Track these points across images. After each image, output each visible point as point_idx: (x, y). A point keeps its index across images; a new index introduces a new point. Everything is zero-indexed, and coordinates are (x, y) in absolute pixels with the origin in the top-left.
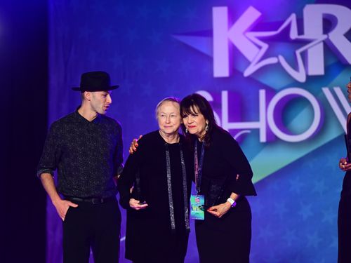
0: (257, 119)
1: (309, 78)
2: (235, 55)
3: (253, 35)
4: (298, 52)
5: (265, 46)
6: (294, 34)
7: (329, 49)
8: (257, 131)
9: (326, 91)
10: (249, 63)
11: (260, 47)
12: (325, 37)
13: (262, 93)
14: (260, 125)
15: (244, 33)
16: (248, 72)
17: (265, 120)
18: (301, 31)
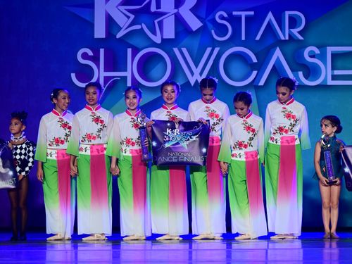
0: (126, 71)
1: (163, 40)
2: (110, 21)
3: (123, 8)
4: (156, 21)
5: (132, 17)
6: (153, 8)
7: (179, 20)
8: (126, 77)
9: (176, 50)
10: (120, 29)
11: (128, 17)
12: (176, 11)
13: (129, 51)
14: (128, 74)
15: (117, 7)
16: (119, 36)
17: (130, 71)
18: (158, 6)
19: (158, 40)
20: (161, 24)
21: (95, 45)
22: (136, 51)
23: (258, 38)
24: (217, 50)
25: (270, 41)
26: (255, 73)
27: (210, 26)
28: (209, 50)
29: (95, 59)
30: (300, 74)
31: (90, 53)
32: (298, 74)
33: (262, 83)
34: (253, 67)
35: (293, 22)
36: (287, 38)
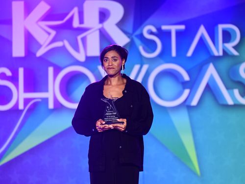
0: (46, 90)
1: (87, 58)
2: (29, 39)
3: (44, 24)
4: (79, 38)
5: (53, 33)
6: (76, 24)
7: (104, 35)
8: (46, 100)
9: (100, 68)
10: (40, 46)
11: (49, 34)
12: (100, 26)
13: (51, 70)
14: (49, 95)
15: (37, 22)
16: (39, 53)
17: (52, 91)
18: (81, 21)
19: (81, 57)
20: (84, 40)
21: (13, 64)
22: (57, 70)
23: (190, 54)
24: (145, 67)
25: (203, 57)
26: (187, 92)
27: (138, 42)
28: (137, 67)
29: (14, 79)
30: (236, 92)
31: (8, 73)
32: (233, 93)
33: (194, 102)
34: (185, 85)
35: (227, 36)
36: (221, 54)
